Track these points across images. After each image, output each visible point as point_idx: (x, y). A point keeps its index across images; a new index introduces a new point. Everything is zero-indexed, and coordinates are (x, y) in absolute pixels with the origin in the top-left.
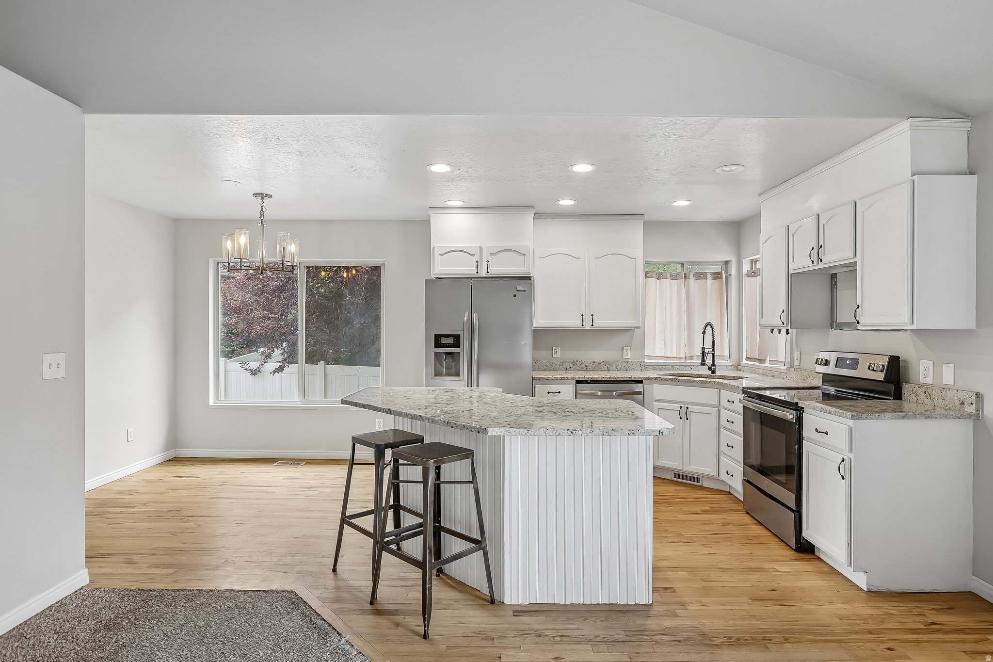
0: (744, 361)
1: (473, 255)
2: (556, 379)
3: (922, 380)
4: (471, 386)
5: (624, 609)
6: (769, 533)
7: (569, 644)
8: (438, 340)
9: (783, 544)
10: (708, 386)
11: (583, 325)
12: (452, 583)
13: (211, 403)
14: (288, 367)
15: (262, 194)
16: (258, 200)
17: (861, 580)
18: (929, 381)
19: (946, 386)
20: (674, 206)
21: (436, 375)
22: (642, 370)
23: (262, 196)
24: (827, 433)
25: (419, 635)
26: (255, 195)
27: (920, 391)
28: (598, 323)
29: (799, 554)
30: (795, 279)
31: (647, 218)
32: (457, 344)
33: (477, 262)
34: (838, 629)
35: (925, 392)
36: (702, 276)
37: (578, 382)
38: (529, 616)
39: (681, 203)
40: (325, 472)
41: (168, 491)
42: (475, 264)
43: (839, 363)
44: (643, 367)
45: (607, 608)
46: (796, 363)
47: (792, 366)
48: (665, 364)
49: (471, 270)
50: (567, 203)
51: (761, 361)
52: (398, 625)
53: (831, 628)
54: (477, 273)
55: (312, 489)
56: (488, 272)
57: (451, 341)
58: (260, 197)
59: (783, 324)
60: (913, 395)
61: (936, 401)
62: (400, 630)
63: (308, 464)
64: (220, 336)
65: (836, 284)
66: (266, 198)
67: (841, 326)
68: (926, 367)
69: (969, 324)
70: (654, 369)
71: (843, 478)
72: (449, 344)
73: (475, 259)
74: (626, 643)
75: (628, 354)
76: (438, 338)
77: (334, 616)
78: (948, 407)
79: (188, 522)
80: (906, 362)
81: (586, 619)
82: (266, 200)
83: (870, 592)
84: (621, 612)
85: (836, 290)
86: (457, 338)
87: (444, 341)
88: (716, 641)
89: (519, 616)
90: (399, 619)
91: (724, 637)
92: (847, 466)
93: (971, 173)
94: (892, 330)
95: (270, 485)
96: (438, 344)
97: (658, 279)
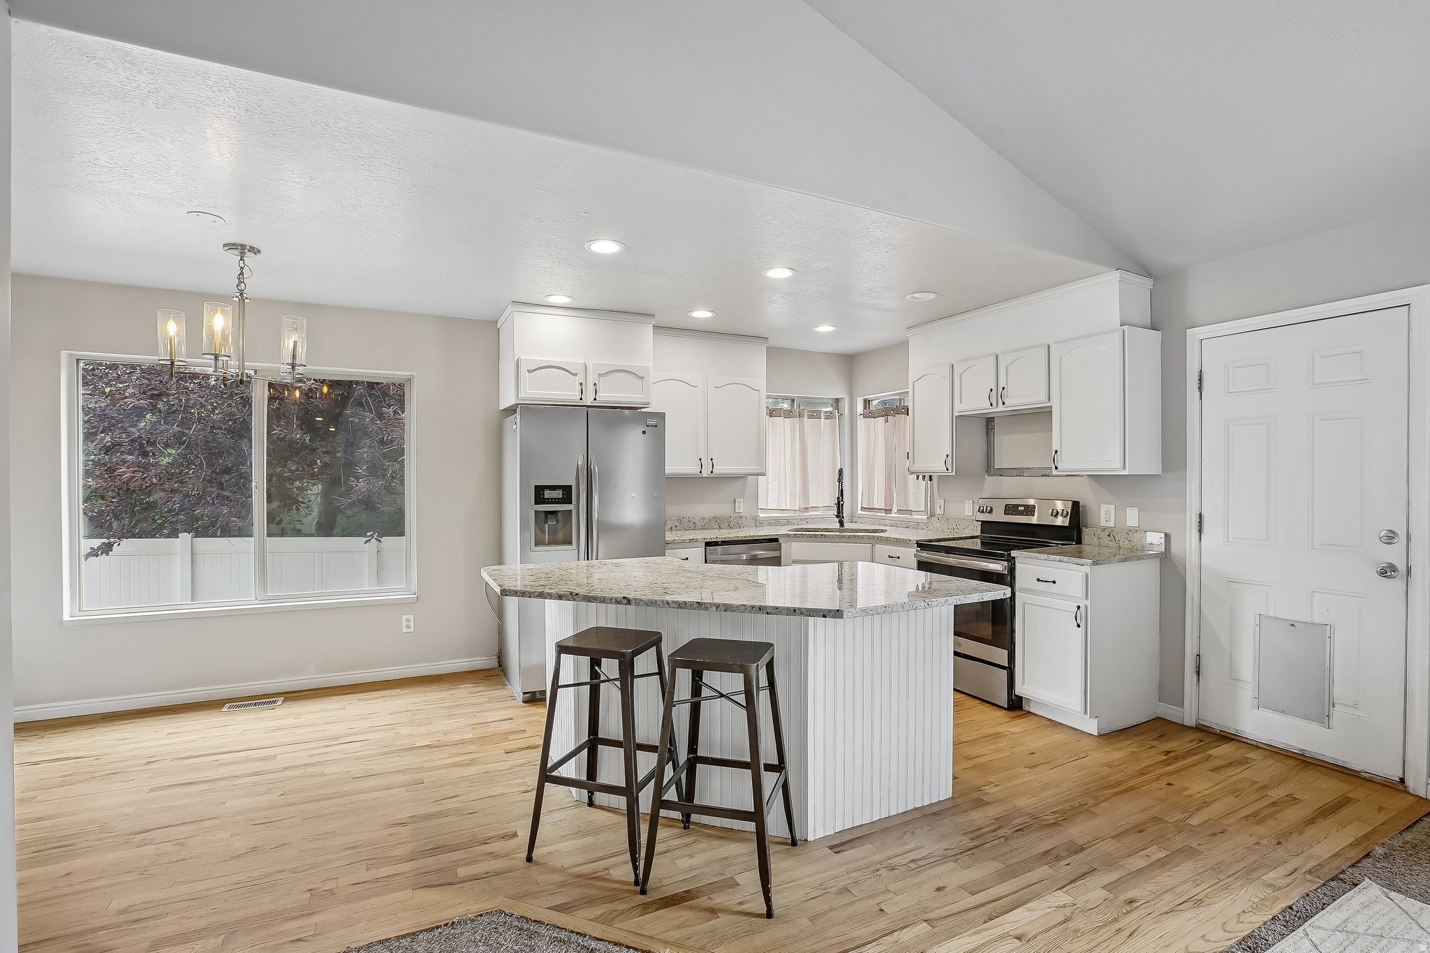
0: (860, 512)
1: (576, 375)
2: (684, 541)
3: (1103, 523)
4: (588, 559)
5: (934, 809)
6: (964, 696)
7: (931, 868)
8: (540, 494)
9: (988, 705)
10: (861, 541)
11: (701, 472)
12: (715, 833)
13: (66, 617)
14: (119, 545)
15: (243, 246)
16: (234, 256)
17: (1092, 727)
18: (1112, 524)
19: (1130, 529)
20: (816, 332)
21: (537, 544)
22: (756, 526)
23: (242, 249)
24: (1054, 582)
25: (759, 916)
26: (230, 246)
27: (1104, 535)
28: (719, 470)
29: (1014, 713)
30: (961, 422)
31: (772, 343)
32: (567, 499)
33: (581, 384)
34: (1119, 777)
35: (1109, 535)
36: (815, 414)
37: (708, 544)
38: (852, 848)
39: (825, 329)
40: (332, 710)
41: (33, 794)
42: (578, 388)
43: (1011, 509)
44: (758, 522)
45: (918, 815)
46: (939, 511)
47: (932, 515)
48: (782, 518)
49: (572, 395)
50: (702, 314)
51: (888, 511)
52: (713, 911)
53: (1112, 778)
54: (581, 399)
55: (341, 740)
56: (595, 399)
57: (558, 494)
58: (237, 252)
59: (947, 470)
60: (1095, 539)
61: (1121, 543)
62: (723, 919)
63: (287, 701)
64: (80, 494)
65: (993, 429)
66: (248, 254)
67: (1002, 472)
68: (1107, 513)
69: (1155, 469)
70: (770, 524)
71: (1079, 626)
72: (555, 499)
73: (578, 380)
74: (980, 848)
75: (741, 508)
76: (539, 490)
77: (604, 927)
78: (1135, 548)
79: (145, 843)
80: (1084, 506)
81: (913, 833)
82: (249, 258)
83: (1100, 736)
84: (934, 814)
85: (994, 434)
86: (567, 489)
87: (548, 494)
88: (1051, 818)
89: (842, 851)
90: (703, 901)
91: (1052, 813)
92: (1083, 614)
93: (1154, 327)
94: (1067, 475)
95: (253, 745)
96: (539, 499)
97: (770, 416)
